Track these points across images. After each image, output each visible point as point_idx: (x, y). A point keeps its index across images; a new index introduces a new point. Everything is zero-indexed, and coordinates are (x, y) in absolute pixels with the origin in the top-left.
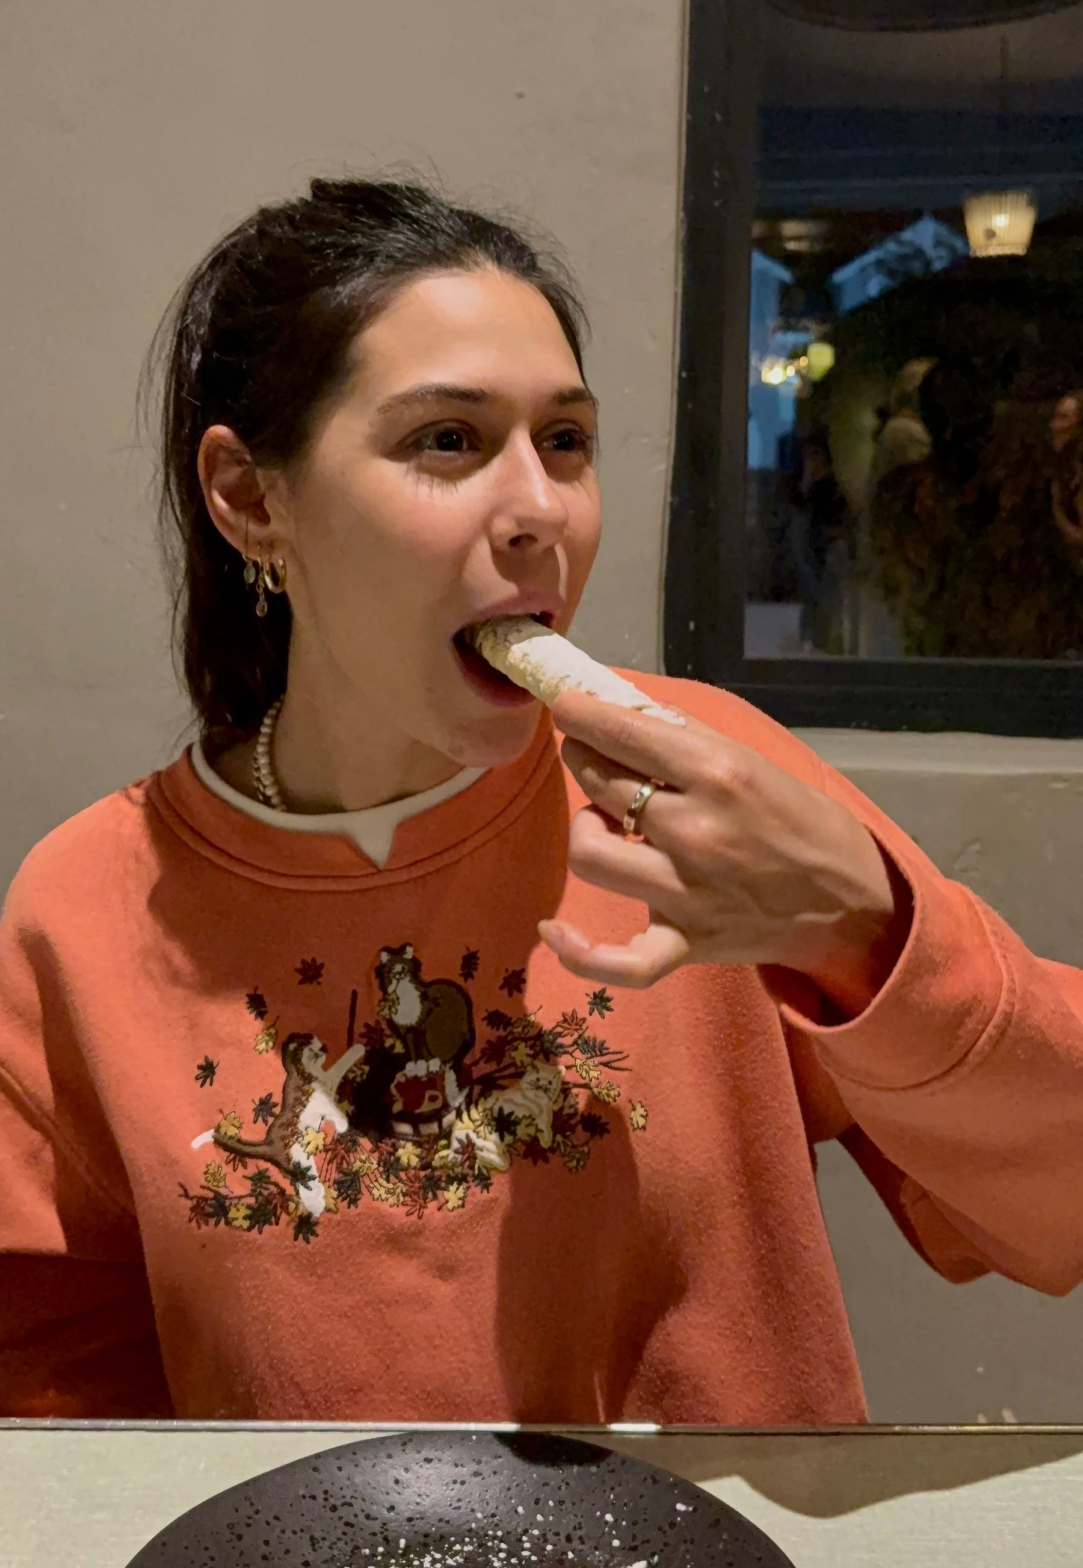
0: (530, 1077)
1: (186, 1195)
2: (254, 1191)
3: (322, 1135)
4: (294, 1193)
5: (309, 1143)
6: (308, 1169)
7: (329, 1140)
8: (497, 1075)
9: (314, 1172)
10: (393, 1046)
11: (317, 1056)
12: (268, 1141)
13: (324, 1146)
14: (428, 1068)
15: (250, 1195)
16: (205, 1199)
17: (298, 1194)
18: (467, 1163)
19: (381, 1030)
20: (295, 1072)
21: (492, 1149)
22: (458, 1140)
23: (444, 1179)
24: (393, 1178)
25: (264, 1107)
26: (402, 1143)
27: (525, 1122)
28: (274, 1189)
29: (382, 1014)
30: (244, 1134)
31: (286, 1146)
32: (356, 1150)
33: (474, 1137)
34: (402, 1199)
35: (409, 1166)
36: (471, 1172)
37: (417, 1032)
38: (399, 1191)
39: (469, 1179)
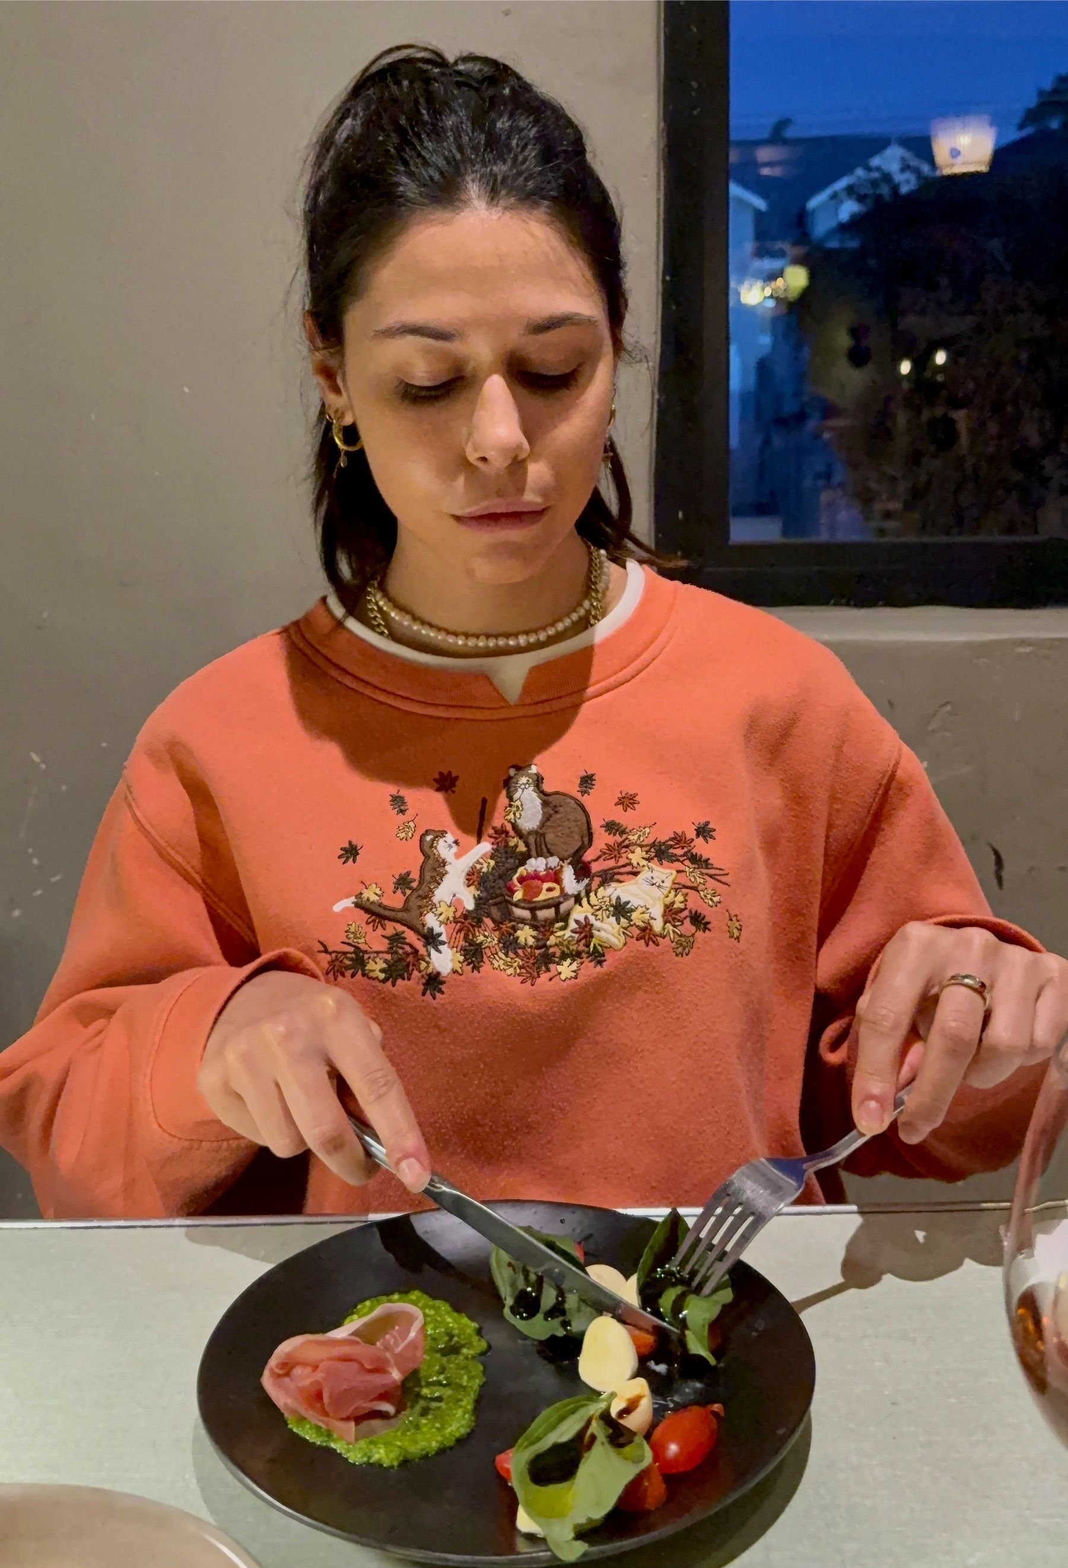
0: (645, 874)
1: (326, 951)
2: (391, 948)
3: (453, 909)
4: (425, 953)
5: (441, 914)
6: (440, 935)
7: (458, 914)
8: (616, 871)
9: (443, 938)
10: (516, 846)
11: (450, 846)
12: (406, 909)
13: (454, 918)
14: (546, 865)
15: (387, 952)
16: (345, 953)
17: (429, 955)
18: (583, 941)
19: (507, 833)
20: (432, 857)
21: (608, 930)
22: (577, 922)
23: (558, 955)
24: (511, 954)
25: (403, 882)
26: (521, 925)
27: (640, 910)
28: (408, 949)
29: (508, 817)
30: (386, 902)
31: (421, 914)
32: (480, 927)
33: (592, 919)
34: (518, 971)
35: (526, 944)
36: (586, 949)
37: (538, 834)
38: (515, 965)
39: (584, 955)
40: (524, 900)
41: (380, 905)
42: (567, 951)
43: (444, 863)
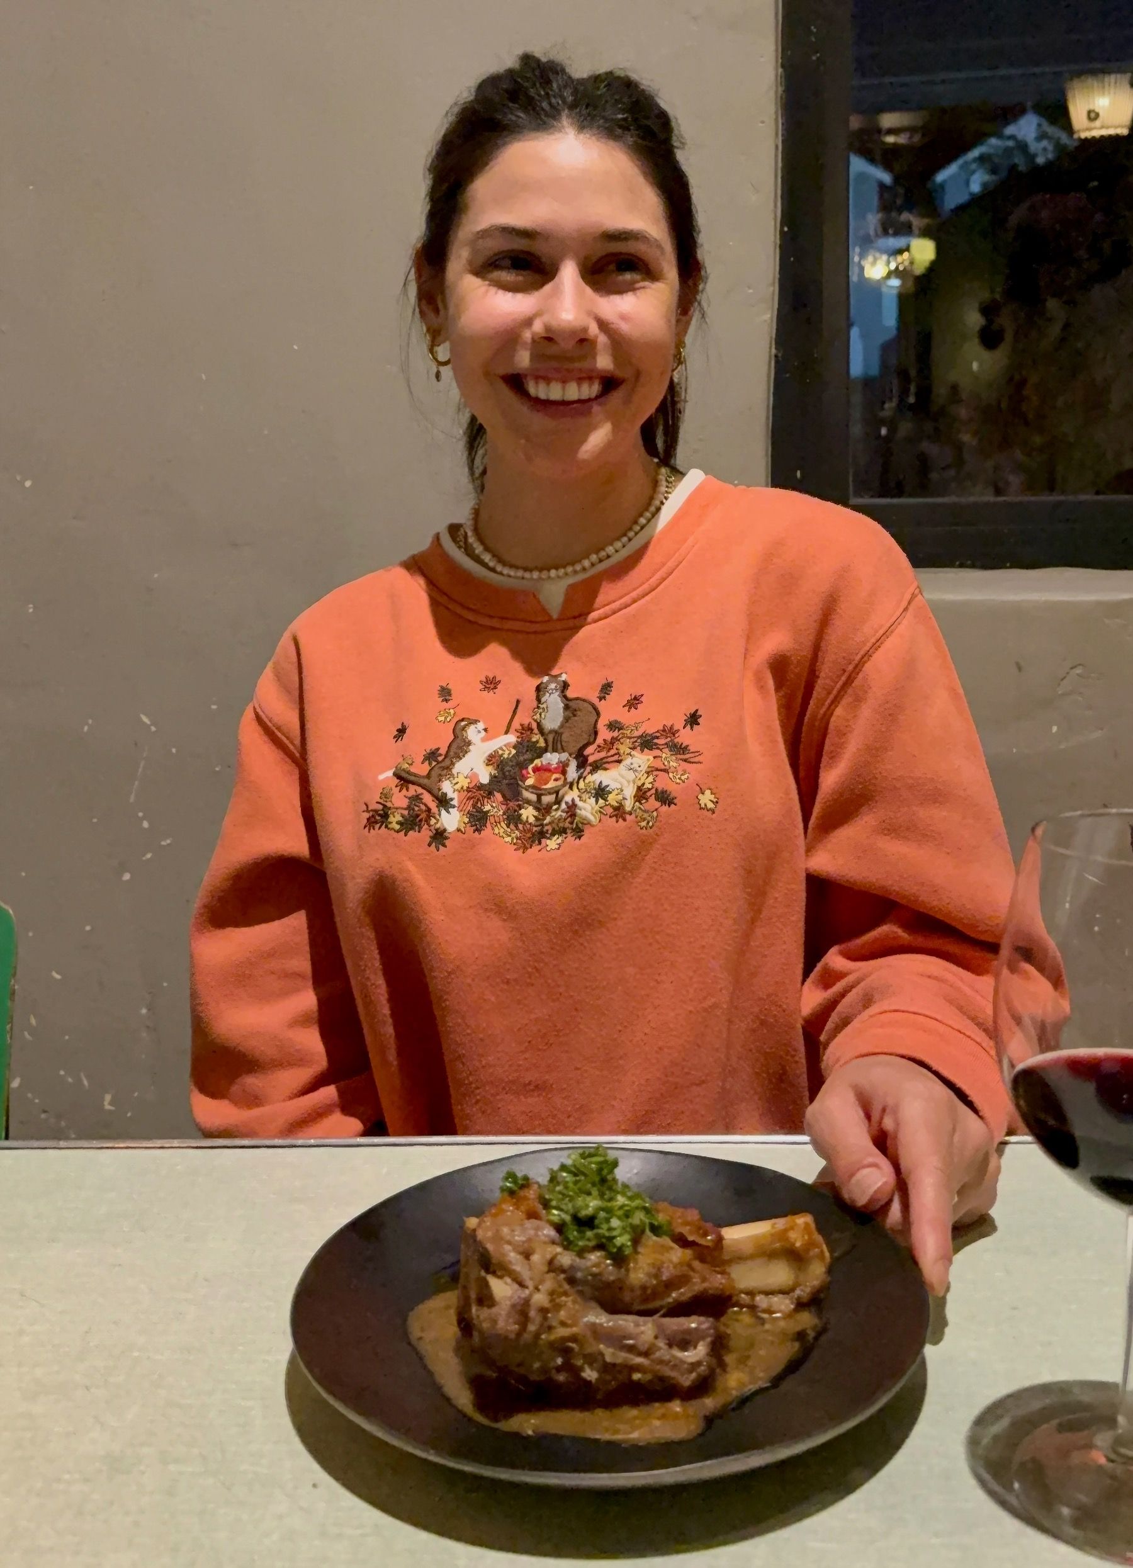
0: (627, 762)
1: (366, 810)
2: (409, 806)
3: (468, 780)
4: (437, 813)
5: (457, 783)
6: (452, 799)
7: (473, 786)
8: (605, 760)
9: (455, 802)
10: (537, 742)
11: (479, 732)
12: (428, 776)
13: (468, 788)
14: (558, 759)
15: (405, 809)
16: (377, 810)
17: (440, 815)
18: (569, 819)
19: (531, 730)
20: (460, 737)
21: (588, 809)
22: (567, 803)
23: (550, 832)
24: (512, 826)
25: (432, 756)
26: (525, 805)
27: (616, 792)
28: (423, 808)
29: (535, 717)
30: (413, 770)
31: (440, 780)
32: (490, 798)
33: (577, 800)
34: (515, 841)
35: (527, 821)
36: (570, 826)
37: (557, 733)
38: (514, 835)
39: (569, 831)
40: (533, 787)
41: (409, 773)
42: (557, 828)
43: (469, 743)
